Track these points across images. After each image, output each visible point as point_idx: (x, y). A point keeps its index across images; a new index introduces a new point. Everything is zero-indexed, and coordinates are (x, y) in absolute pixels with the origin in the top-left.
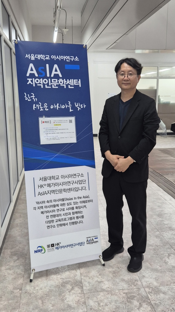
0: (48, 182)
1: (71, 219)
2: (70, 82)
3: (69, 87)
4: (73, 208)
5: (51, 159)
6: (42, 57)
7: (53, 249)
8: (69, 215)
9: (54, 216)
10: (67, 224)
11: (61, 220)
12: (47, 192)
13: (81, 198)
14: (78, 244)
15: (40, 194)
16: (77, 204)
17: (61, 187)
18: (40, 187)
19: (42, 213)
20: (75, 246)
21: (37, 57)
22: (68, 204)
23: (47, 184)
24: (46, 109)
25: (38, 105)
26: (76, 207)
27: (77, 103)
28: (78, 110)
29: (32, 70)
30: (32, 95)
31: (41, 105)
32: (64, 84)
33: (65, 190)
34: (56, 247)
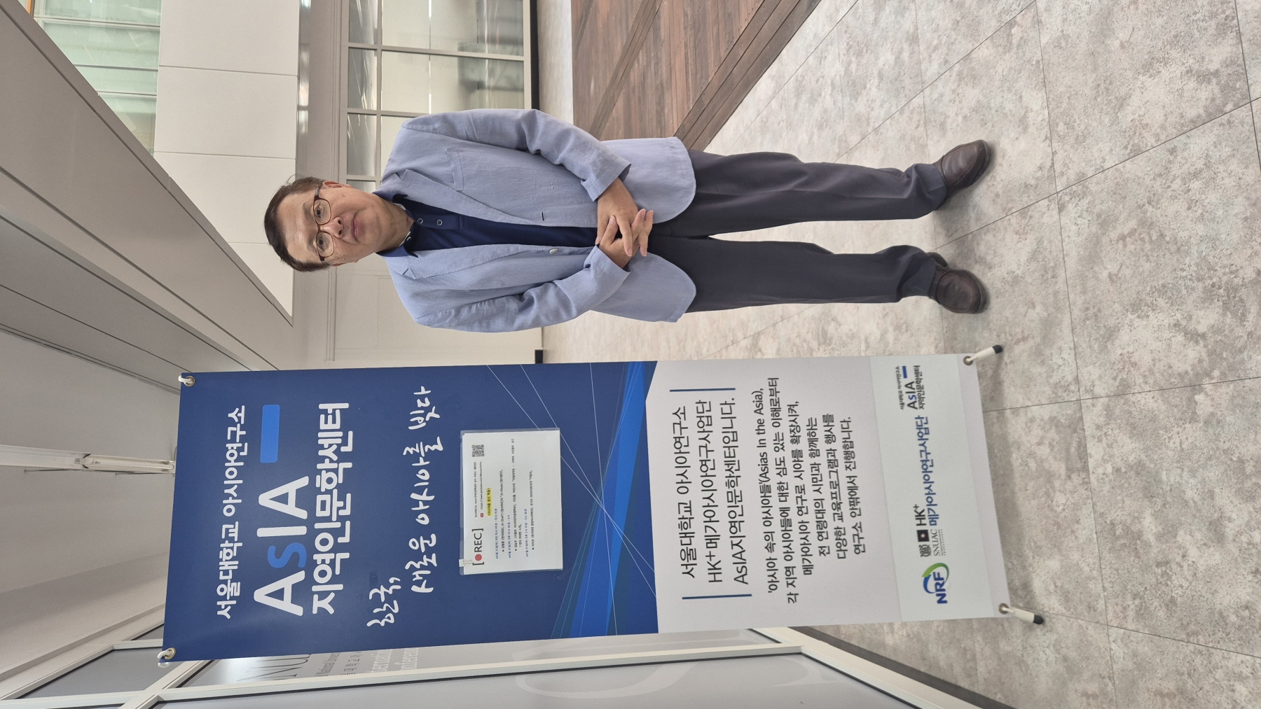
0: (699, 543)
1: (832, 464)
2: (330, 445)
3: (349, 448)
4: (797, 454)
5: (619, 530)
6: (228, 554)
7: (935, 535)
8: (818, 470)
9: (821, 524)
10: (852, 479)
11: (834, 500)
12: (737, 549)
13: (761, 423)
14: (922, 442)
15: (741, 578)
16: (781, 438)
17: (720, 497)
18: (718, 577)
19: (808, 570)
20: (927, 454)
21: (230, 572)
22: (782, 474)
23: (707, 547)
24: (431, 543)
25: (416, 573)
26: (792, 441)
27: (412, 420)
28: (437, 416)
29: (279, 595)
30: (377, 595)
31: (417, 562)
32: (338, 468)
33: (732, 480)
34: (930, 522)
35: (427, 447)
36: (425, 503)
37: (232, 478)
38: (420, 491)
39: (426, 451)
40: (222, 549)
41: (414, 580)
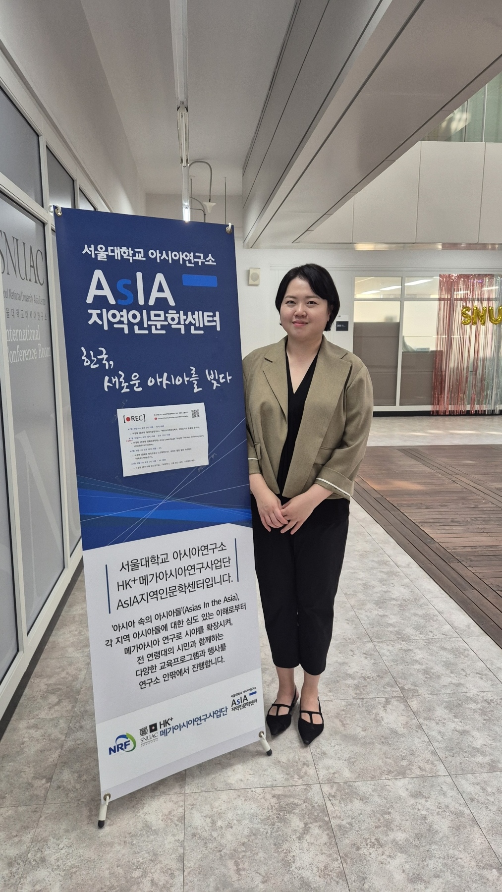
0: (143, 571)
1: (196, 655)
3: (193, 331)
4: (201, 630)
5: (149, 515)
6: (125, 253)
7: (154, 736)
8: (192, 646)
9: (157, 655)
10: (187, 670)
11: (173, 661)
12: (139, 598)
13: (218, 602)
14: (212, 715)
15: (121, 604)
16: (210, 617)
17: (173, 582)
18: (121, 588)
19: (128, 651)
20: (205, 719)
21: (113, 254)
22: (188, 621)
23: (140, 578)
24: (136, 388)
25: (116, 379)
26: (209, 625)
27: (212, 372)
28: (214, 388)
29: (99, 286)
30: (101, 353)
31: (123, 379)
32: (181, 324)
33: (183, 588)
34: (162, 731)
35: (196, 382)
36: (161, 382)
37: (172, 256)
38: (169, 379)
39: (194, 382)
40: (128, 249)
41: (112, 378)
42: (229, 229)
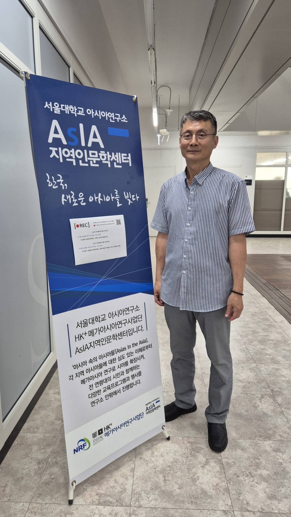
0: (90, 327)
1: (124, 381)
4: (126, 364)
5: (93, 289)
6: (71, 109)
8: (122, 375)
9: (101, 383)
10: (119, 391)
11: (111, 386)
12: (89, 345)
13: (136, 344)
14: (135, 418)
15: (78, 351)
16: (132, 355)
17: (109, 333)
18: (77, 339)
19: (83, 382)
20: (131, 422)
21: (64, 110)
22: (119, 359)
23: (89, 331)
24: (82, 203)
25: (69, 196)
26: (131, 360)
27: (127, 193)
28: (129, 204)
29: (56, 132)
30: (59, 178)
31: (74, 196)
32: (108, 161)
33: (115, 337)
34: (106, 433)
35: (118, 200)
36: (97, 199)
37: (101, 114)
38: (102, 197)
39: (117, 199)
40: (73, 107)
41: (67, 195)
42: (134, 99)
